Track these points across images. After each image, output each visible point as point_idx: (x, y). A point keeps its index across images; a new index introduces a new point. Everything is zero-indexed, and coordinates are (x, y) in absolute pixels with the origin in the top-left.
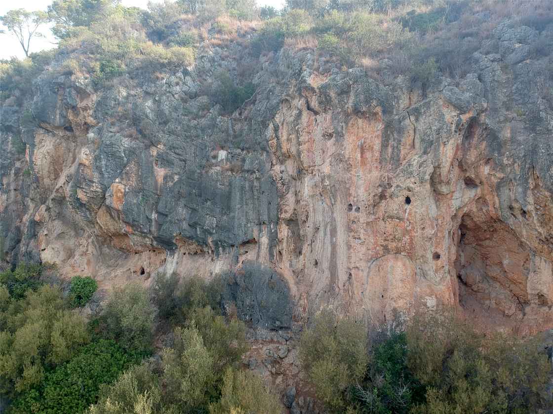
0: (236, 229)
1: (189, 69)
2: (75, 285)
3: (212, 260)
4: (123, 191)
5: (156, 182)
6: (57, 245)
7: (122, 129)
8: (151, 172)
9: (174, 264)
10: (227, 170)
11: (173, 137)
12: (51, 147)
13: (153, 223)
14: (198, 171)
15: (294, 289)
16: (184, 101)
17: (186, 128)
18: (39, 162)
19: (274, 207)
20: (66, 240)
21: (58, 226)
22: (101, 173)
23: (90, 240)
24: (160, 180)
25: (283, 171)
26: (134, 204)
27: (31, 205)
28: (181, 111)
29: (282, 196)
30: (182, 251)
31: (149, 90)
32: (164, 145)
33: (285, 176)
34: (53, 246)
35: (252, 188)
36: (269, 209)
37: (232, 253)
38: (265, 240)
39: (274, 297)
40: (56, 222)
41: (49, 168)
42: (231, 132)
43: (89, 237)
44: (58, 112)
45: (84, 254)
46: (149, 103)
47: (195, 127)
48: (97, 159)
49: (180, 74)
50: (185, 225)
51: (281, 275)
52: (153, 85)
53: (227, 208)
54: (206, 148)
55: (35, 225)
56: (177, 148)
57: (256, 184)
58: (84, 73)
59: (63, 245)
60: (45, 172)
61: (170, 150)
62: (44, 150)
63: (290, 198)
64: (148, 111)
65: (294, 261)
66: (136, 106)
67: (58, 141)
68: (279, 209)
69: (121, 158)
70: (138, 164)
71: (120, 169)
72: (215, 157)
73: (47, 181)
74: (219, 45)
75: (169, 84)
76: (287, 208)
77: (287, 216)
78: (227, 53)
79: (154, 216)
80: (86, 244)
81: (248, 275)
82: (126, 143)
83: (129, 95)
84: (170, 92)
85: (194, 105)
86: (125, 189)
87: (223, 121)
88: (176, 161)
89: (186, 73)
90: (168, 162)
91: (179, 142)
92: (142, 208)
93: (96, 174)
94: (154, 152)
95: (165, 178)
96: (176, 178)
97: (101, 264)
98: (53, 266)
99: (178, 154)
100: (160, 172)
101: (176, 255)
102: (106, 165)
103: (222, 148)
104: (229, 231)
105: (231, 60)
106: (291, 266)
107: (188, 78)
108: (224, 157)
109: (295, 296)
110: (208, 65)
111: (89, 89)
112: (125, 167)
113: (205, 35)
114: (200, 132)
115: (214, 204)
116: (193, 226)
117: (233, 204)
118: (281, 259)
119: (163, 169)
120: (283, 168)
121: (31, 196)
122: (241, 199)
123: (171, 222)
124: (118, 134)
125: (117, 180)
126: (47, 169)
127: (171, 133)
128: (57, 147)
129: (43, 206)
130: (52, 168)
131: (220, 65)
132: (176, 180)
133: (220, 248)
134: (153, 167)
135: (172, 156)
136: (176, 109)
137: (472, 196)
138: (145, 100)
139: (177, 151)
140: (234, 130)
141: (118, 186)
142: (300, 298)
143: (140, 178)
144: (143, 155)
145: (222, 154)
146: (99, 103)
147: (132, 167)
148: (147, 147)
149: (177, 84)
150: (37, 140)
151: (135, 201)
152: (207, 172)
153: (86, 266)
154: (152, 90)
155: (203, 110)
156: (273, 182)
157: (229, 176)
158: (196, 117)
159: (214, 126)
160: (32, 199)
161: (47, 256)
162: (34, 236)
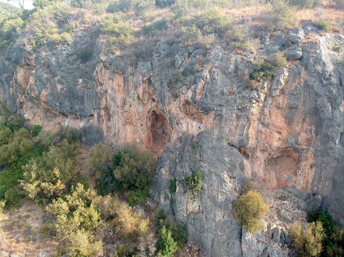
0: (86, 110)
1: (70, 43)
2: (34, 128)
3: (80, 121)
4: (46, 94)
5: (58, 91)
6: (30, 112)
7: (44, 70)
8: (56, 87)
9: (68, 122)
10: (82, 87)
11: (63, 73)
12: (23, 73)
13: (58, 107)
14: (73, 87)
15: (105, 134)
16: (67, 57)
17: (68, 69)
18: (19, 79)
19: (97, 103)
20: (33, 110)
21: (30, 104)
22: (38, 87)
23: (42, 110)
24: (59, 90)
25: (101, 89)
26: (50, 100)
27: (20, 95)
28: (66, 62)
29: (100, 99)
30: (71, 117)
31: (54, 53)
32: (60, 76)
33: (102, 91)
34: (28, 112)
35: (90, 95)
36: (96, 104)
37: (87, 119)
38: (96, 115)
39: (98, 136)
40: (29, 102)
41: (24, 81)
42: (85, 71)
43: (41, 109)
44: (23, 59)
45: (39, 116)
46: (54, 59)
47: (72, 69)
48: (36, 81)
49: (66, 46)
50: (68, 108)
51: (102, 128)
52: (55, 50)
53: (83, 103)
54: (76, 78)
55: (21, 103)
56: (65, 77)
57: (91, 94)
58: (30, 45)
59: (32, 112)
60: (22, 83)
61: (62, 78)
62: (20, 74)
63: (104, 100)
64: (53, 62)
65: (108, 123)
66: (49, 60)
67: (25, 70)
68: (99, 104)
69: (44, 82)
70: (50, 84)
71: (44, 86)
72: (78, 82)
73: (24, 86)
74: (83, 30)
75: (61, 50)
76: (102, 104)
77: (103, 106)
78: (87, 34)
79: (58, 104)
80: (40, 112)
81: (90, 128)
82: (45, 76)
83: (46, 55)
84: (62, 54)
85: (71, 59)
86: (46, 93)
87: (82, 66)
88: (65, 82)
89: (68, 45)
90: (62, 83)
91: (65, 75)
92: (53, 101)
93: (36, 88)
94: (56, 79)
95: (61, 89)
96: (65, 89)
97: (46, 119)
98: (29, 120)
99: (65, 80)
100: (59, 87)
101: (68, 119)
102: (39, 84)
103: (81, 78)
104: (83, 111)
105: (88, 37)
106: (106, 125)
107: (69, 47)
108: (81, 82)
109: (105, 136)
110: (78, 39)
111: (32, 52)
112: (46, 85)
113: (78, 25)
114: (74, 71)
115: (78, 100)
116: (71, 108)
117: (84, 101)
118: (103, 122)
119: (60, 85)
120: (101, 88)
121: (18, 91)
122: (87, 99)
123: (63, 107)
124: (42, 72)
125: (43, 90)
126: (23, 81)
127: (62, 71)
128: (25, 73)
129: (24, 96)
130: (25, 81)
131: (83, 40)
132: (65, 90)
133: (82, 117)
134: (56, 85)
135: (63, 81)
136: (64, 61)
137: (154, 105)
138: (52, 56)
139: (65, 79)
140: (86, 70)
141: (44, 93)
142: (107, 137)
143: (52, 89)
144: (52, 80)
145: (81, 81)
146: (36, 58)
147: (48, 85)
148: (54, 77)
149: (65, 50)
150: (17, 70)
151: (50, 99)
152: (76, 87)
153: (39, 121)
154: (55, 52)
155: (75, 61)
156: (97, 93)
157: (83, 90)
158: (72, 64)
159: (78, 68)
160: (19, 93)
161: (26, 116)
162: (22, 107)
